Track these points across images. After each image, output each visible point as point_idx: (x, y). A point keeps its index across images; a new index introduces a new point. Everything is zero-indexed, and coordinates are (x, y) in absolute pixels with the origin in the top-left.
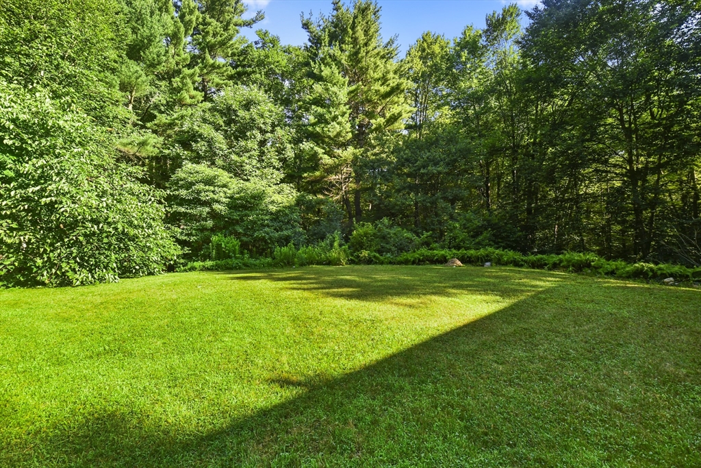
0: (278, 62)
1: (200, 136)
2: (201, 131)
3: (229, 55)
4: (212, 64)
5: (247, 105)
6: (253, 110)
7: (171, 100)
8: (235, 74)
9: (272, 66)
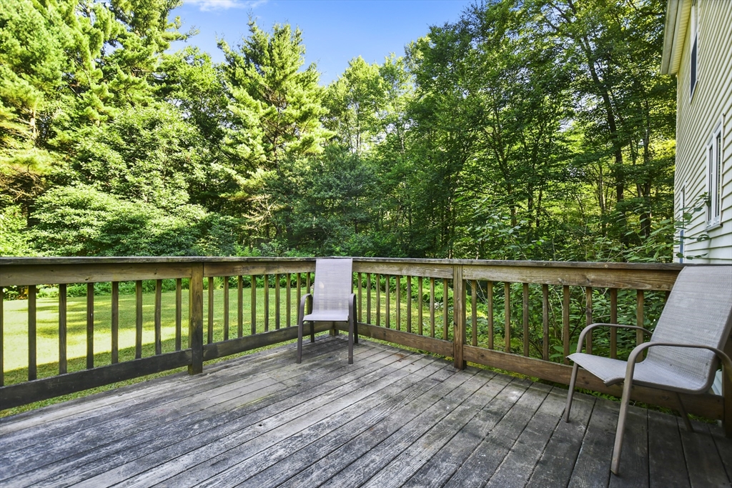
0: (203, 80)
1: (93, 156)
2: (93, 150)
3: (155, 70)
4: (126, 80)
5: (153, 124)
6: (157, 129)
7: (76, 116)
8: (160, 89)
9: (195, 84)
